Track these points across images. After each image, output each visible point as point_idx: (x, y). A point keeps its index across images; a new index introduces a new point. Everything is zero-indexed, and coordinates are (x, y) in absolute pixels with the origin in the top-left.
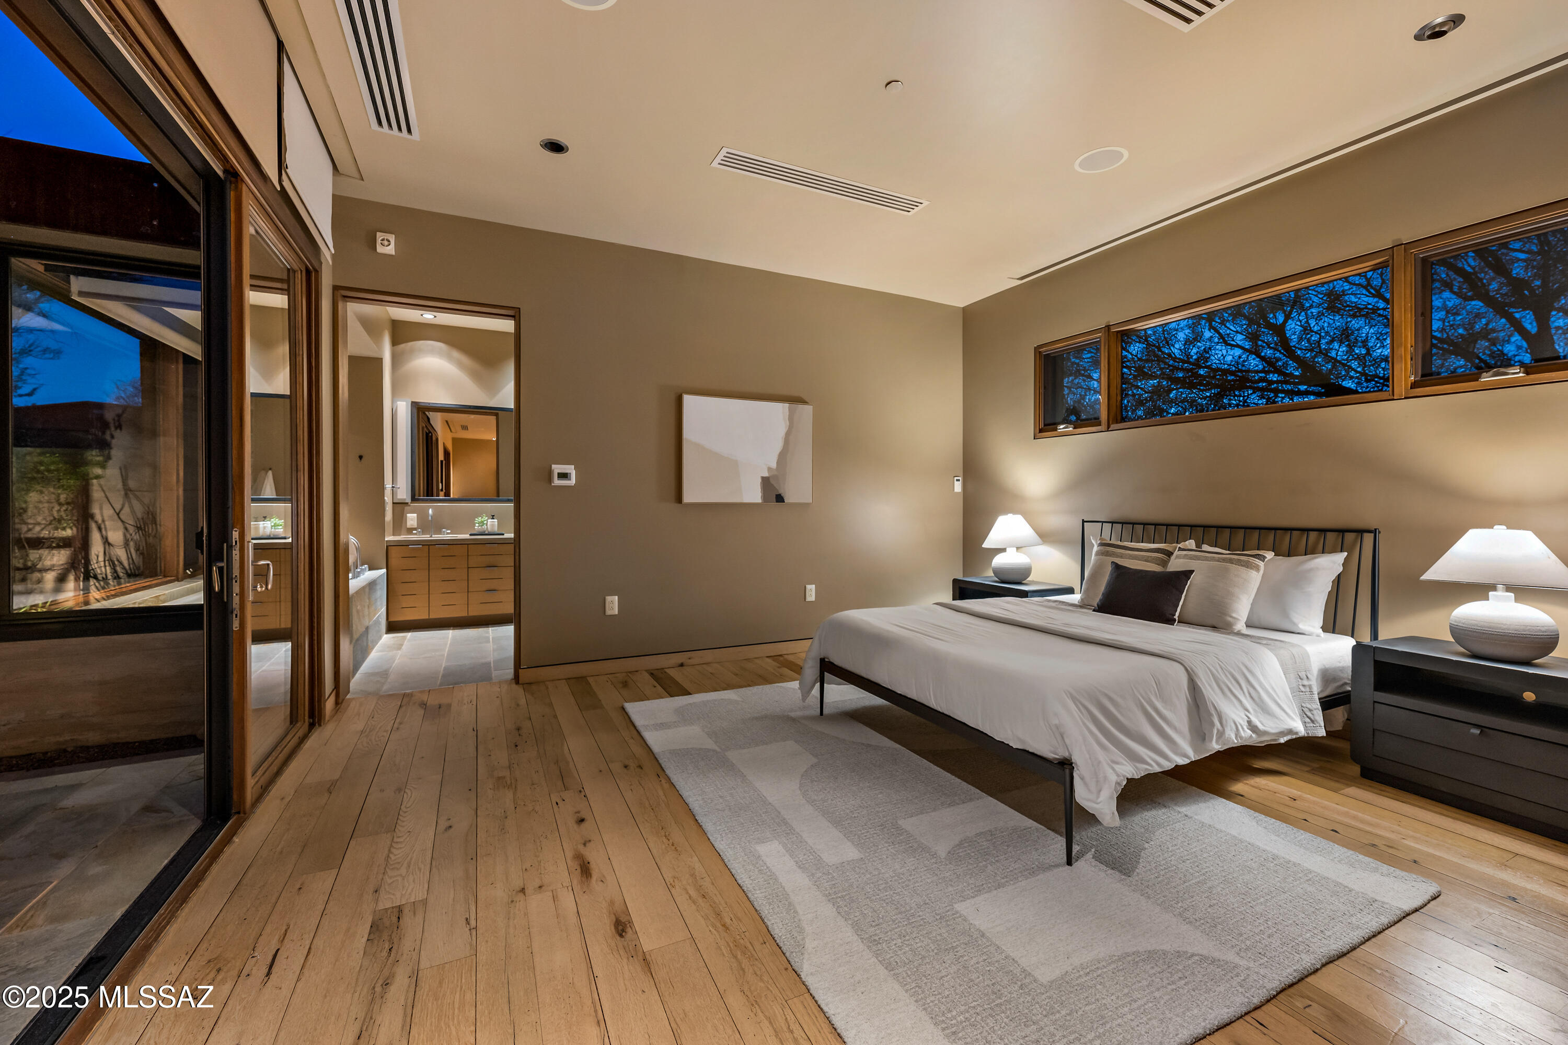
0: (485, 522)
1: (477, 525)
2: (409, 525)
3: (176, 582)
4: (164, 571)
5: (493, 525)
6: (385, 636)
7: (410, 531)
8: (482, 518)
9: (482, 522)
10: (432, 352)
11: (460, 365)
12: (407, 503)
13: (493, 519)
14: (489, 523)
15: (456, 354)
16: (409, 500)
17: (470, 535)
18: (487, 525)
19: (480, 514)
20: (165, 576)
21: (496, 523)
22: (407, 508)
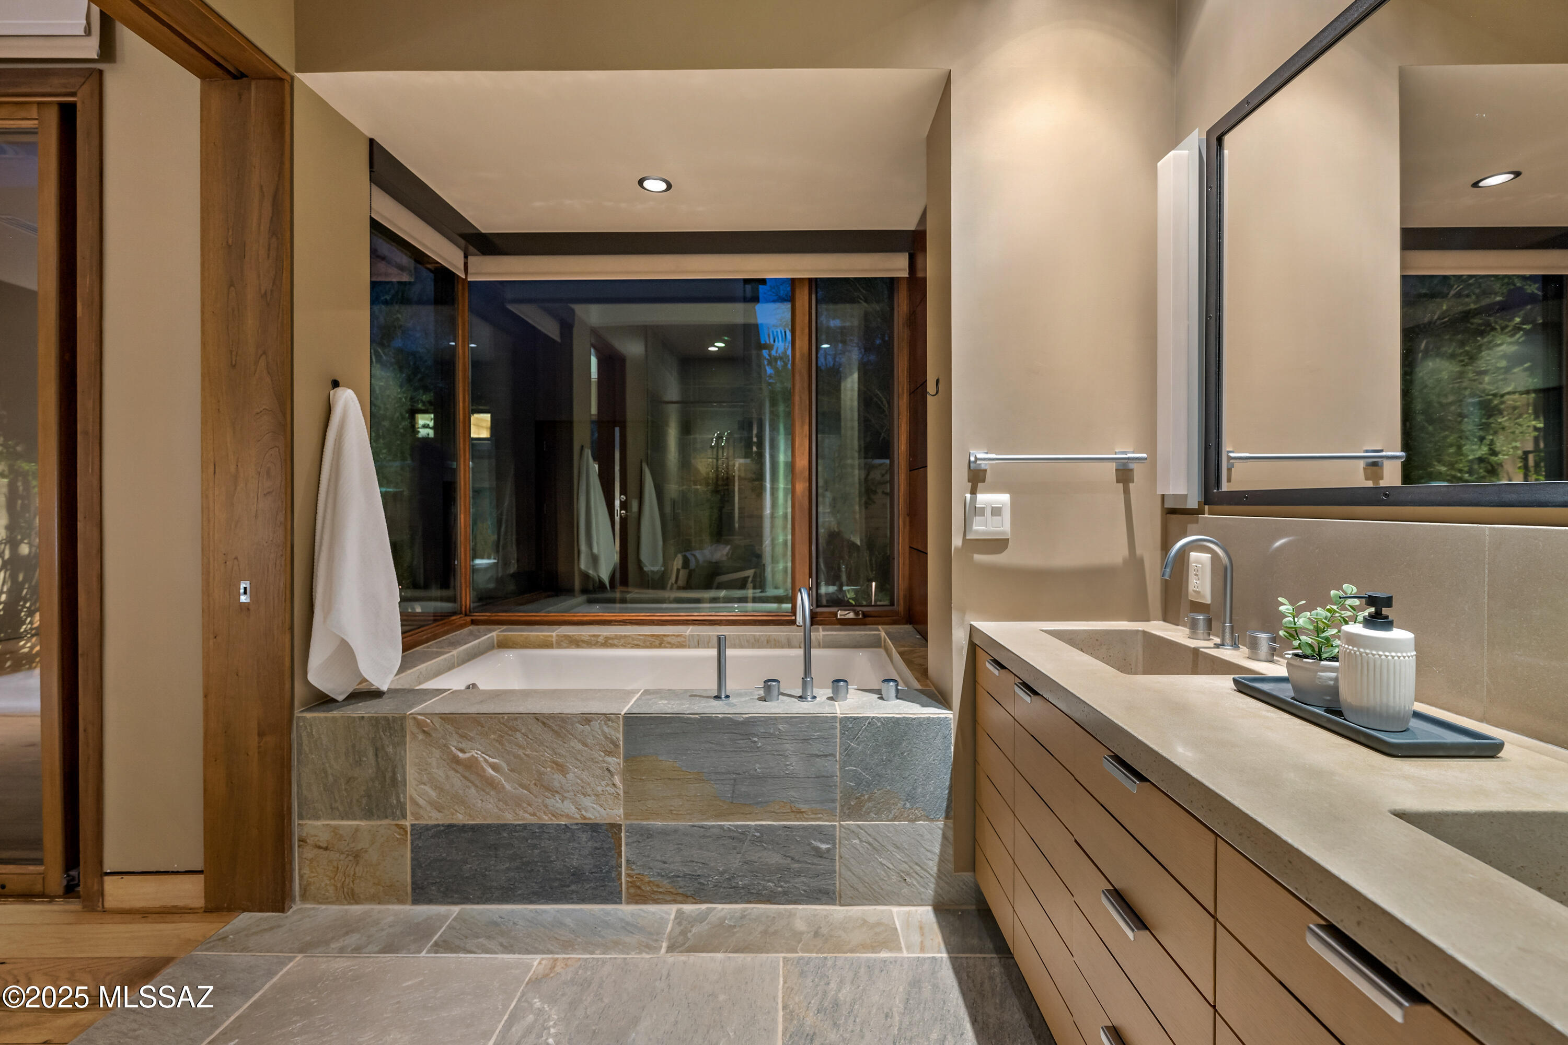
2: (1192, 595)
16: (1194, 502)
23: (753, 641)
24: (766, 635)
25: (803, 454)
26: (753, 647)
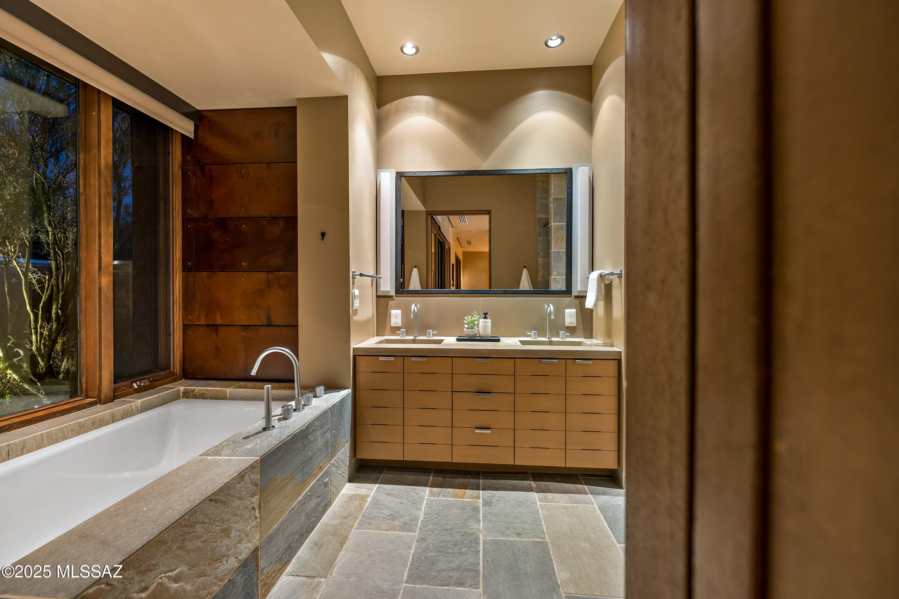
0: (476, 322)
1: (466, 326)
2: (393, 324)
3: (99, 406)
4: (86, 390)
5: (485, 327)
6: (348, 485)
7: (395, 330)
8: (472, 316)
9: (473, 322)
10: (418, 109)
11: (449, 121)
12: (392, 297)
13: (485, 318)
14: (480, 324)
15: (445, 108)
16: (393, 293)
17: (458, 340)
18: (478, 327)
19: (469, 313)
20: (87, 397)
21: (490, 324)
22: (391, 303)
23: (78, 427)
24: (91, 418)
25: (108, 251)
26: (78, 434)
